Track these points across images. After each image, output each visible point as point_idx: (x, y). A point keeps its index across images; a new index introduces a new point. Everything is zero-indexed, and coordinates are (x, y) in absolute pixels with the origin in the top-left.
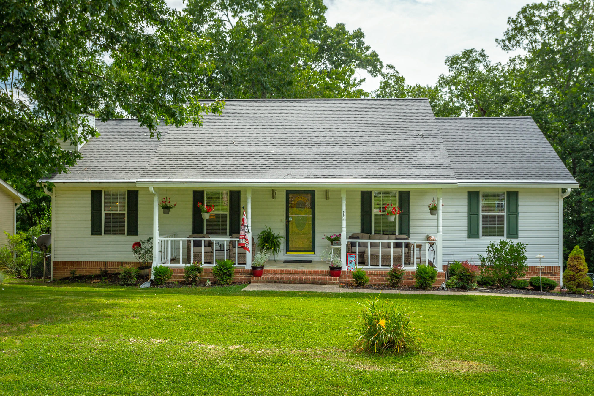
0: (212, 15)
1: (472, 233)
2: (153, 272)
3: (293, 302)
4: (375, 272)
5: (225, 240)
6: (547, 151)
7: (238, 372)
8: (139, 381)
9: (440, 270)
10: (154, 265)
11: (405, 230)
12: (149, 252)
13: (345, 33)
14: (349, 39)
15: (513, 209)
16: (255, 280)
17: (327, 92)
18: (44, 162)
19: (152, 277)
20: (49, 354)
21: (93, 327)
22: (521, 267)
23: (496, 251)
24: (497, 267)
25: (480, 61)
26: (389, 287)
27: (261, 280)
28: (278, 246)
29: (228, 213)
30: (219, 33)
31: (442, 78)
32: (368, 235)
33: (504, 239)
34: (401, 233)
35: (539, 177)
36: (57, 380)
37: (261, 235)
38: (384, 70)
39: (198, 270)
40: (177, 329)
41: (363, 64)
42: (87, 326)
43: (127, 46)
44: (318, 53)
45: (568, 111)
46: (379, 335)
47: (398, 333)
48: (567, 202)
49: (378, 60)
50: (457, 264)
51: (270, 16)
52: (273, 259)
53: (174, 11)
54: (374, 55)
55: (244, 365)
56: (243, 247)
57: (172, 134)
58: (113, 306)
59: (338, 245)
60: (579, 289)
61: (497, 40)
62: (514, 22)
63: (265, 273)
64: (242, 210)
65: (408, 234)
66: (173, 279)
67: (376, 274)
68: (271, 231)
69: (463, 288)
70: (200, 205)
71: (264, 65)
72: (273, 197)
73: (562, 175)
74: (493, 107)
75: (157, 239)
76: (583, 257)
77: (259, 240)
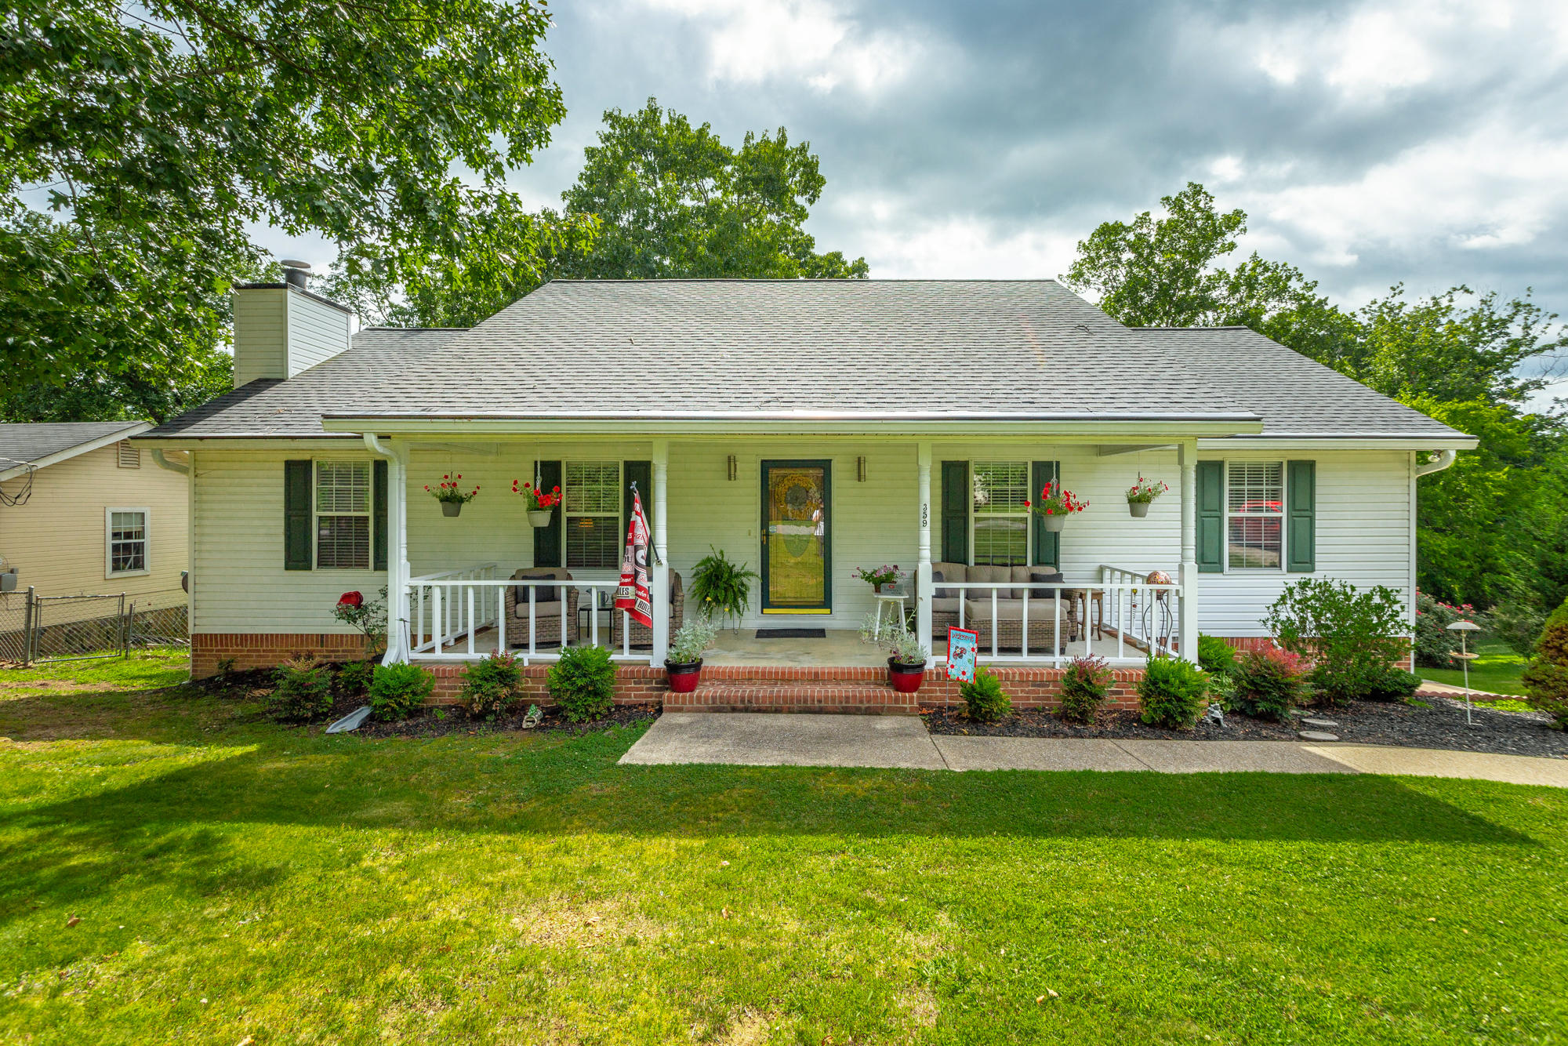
2: (381, 680)
4: (1014, 674)
11: (1048, 552)
15: (1302, 502)
16: (676, 702)
27: (691, 702)
28: (743, 595)
29: (620, 515)
32: (960, 568)
33: (1282, 572)
34: (1037, 562)
37: (702, 567)
52: (731, 626)
59: (893, 594)
63: (705, 680)
65: (1058, 564)
67: (1017, 678)
68: (725, 559)
72: (731, 476)
75: (400, 585)
77: (694, 579)
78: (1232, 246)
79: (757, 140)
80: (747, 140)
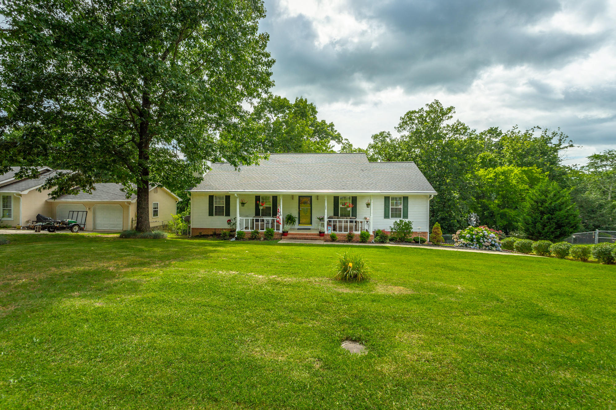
0: (265, 115)
1: (386, 216)
2: (236, 233)
3: (302, 249)
4: (340, 234)
5: (270, 219)
6: (422, 178)
7: (274, 293)
8: (220, 298)
9: (371, 233)
10: (237, 230)
11: (354, 214)
12: (235, 224)
13: (326, 124)
14: (327, 127)
15: (406, 205)
16: (284, 238)
17: (317, 151)
18: (185, 182)
19: (236, 236)
20: (175, 280)
21: (202, 263)
22: (410, 232)
23: (398, 225)
24: (398, 232)
25: (387, 137)
26: (347, 242)
27: (287, 238)
28: (295, 222)
29: (271, 206)
30: (267, 123)
31: (370, 145)
32: (337, 217)
33: (402, 219)
34: (352, 216)
35: (418, 190)
36: (175, 297)
37: (287, 216)
38: (343, 141)
39: (258, 233)
40: (244, 265)
41: (333, 138)
42: (199, 263)
43: (225, 128)
44: (313, 134)
45: (428, 160)
46: (349, 271)
47: (359, 270)
48: (431, 201)
49: (341, 136)
50: (379, 231)
51: (291, 116)
52: (293, 228)
53: (246, 111)
54: (339, 134)
55: (277, 288)
56: (278, 222)
57: (245, 169)
58: (215, 251)
59: (323, 221)
60: (438, 243)
61: (395, 128)
62: (403, 119)
63: (288, 235)
64: (278, 205)
65: (356, 216)
66: (246, 237)
68: (292, 215)
69: (383, 242)
70: (258, 202)
71: (289, 138)
72: (293, 199)
73: (429, 189)
74: (393, 158)
75: (238, 218)
76: (440, 228)
77: (286, 219)
78: (451, 117)
79: (299, 99)
80: (296, 99)
